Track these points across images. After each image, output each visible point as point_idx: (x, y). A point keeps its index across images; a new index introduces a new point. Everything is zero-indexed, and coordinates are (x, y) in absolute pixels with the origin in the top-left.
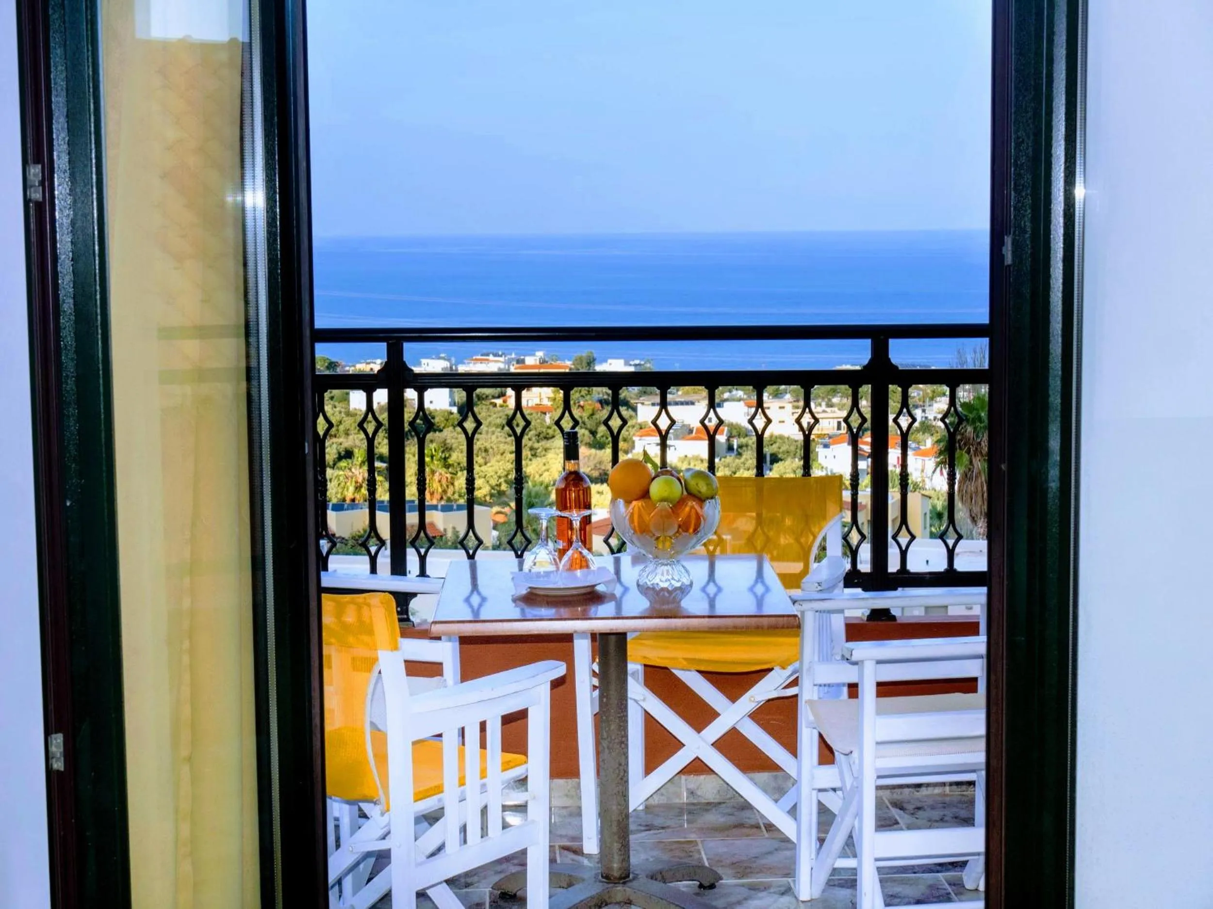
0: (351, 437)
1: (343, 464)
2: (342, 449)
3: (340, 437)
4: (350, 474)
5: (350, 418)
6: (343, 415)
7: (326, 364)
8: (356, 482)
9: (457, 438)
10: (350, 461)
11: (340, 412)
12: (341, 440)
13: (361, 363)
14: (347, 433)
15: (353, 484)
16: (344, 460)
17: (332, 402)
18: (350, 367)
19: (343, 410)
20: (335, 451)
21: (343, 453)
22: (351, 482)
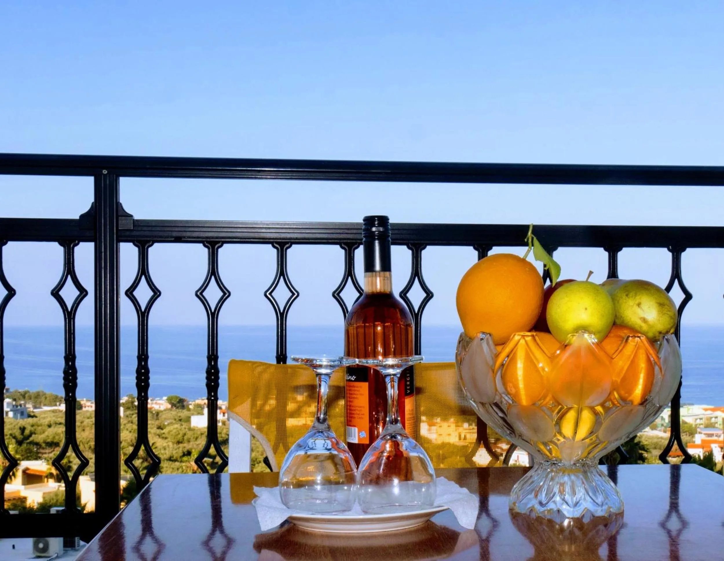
0: (191, 443)
1: (185, 458)
2: (185, 450)
3: (184, 443)
4: (189, 465)
5: (191, 432)
6: (187, 430)
7: (178, 400)
8: (193, 470)
9: (255, 444)
10: (189, 457)
11: (185, 428)
12: (185, 445)
13: (199, 399)
14: (189, 441)
15: (191, 471)
16: (186, 457)
17: (180, 423)
18: (192, 402)
19: (187, 427)
20: (181, 451)
21: (186, 453)
22: (190, 470)
